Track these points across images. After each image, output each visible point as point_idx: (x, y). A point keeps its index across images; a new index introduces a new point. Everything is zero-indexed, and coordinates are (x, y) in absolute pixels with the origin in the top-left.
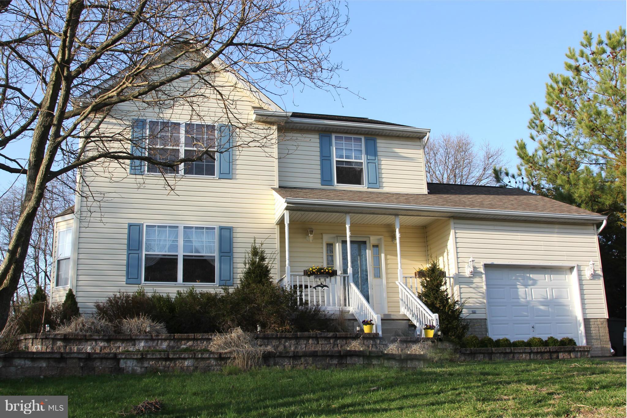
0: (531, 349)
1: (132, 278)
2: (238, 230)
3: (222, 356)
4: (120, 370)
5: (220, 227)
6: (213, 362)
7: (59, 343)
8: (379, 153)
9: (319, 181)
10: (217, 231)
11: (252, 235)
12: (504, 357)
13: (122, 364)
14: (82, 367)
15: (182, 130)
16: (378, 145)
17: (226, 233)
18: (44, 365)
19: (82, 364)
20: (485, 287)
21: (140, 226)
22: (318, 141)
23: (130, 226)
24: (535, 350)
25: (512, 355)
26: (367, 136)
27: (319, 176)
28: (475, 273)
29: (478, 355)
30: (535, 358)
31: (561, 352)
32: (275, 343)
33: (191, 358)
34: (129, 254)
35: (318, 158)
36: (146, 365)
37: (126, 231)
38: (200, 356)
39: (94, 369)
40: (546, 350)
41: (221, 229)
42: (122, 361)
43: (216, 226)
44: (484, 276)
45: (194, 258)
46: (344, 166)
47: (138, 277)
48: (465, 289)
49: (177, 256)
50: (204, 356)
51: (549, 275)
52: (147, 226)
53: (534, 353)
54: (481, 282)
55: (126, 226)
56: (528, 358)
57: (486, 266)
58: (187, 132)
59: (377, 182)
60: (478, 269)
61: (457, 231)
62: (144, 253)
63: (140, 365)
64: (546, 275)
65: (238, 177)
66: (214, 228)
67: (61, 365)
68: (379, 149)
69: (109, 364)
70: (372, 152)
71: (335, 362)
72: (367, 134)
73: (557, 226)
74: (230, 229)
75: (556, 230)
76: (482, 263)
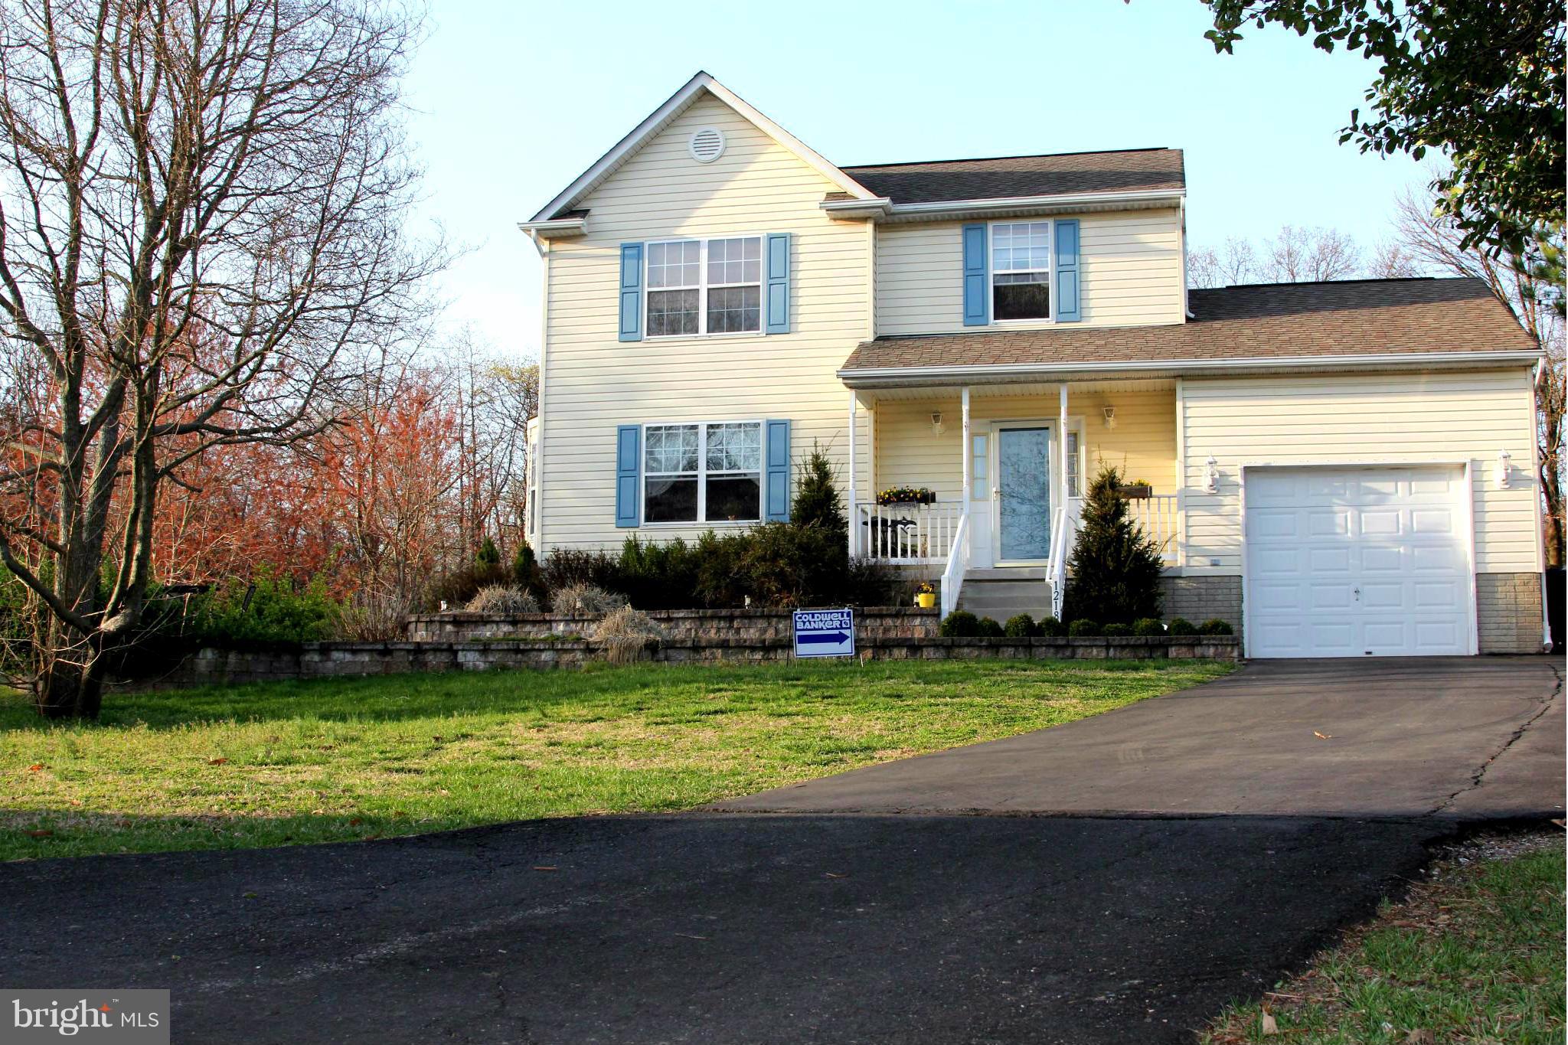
0: (1108, 640)
1: (623, 519)
2: (801, 425)
3: (591, 647)
4: (458, 666)
5: (768, 421)
6: (579, 655)
7: (449, 628)
8: (1083, 250)
9: (960, 318)
10: (763, 430)
11: (813, 433)
12: (1056, 653)
13: (461, 658)
14: (411, 663)
15: (704, 253)
16: (1083, 233)
17: (778, 431)
18: (367, 659)
19: (411, 658)
20: (1242, 512)
21: (636, 429)
22: (960, 239)
23: (622, 430)
24: (1116, 643)
25: (1070, 649)
26: (1058, 218)
27: (961, 309)
28: (1220, 484)
29: (1005, 649)
30: (1118, 655)
31: (1172, 645)
32: (761, 624)
33: (549, 649)
34: (620, 478)
35: (960, 274)
36: (491, 659)
37: (615, 440)
38: (559, 647)
39: (425, 664)
40: (1139, 642)
41: (771, 424)
42: (460, 653)
43: (761, 419)
44: (1241, 491)
45: (725, 478)
46: (1012, 283)
47: (635, 517)
48: (1200, 517)
49: (696, 476)
50: (565, 647)
51: (1407, 484)
52: (648, 429)
53: (1115, 647)
54: (1235, 504)
55: (615, 431)
56: (1103, 655)
57: (1249, 471)
58: (710, 257)
59: (1076, 310)
60: (1231, 479)
61: (1188, 405)
62: (644, 474)
63: (483, 659)
64: (1399, 484)
65: (800, 327)
66: (757, 425)
67: (387, 659)
68: (1083, 242)
69: (444, 658)
70: (1069, 246)
71: (758, 656)
72: (1059, 213)
73: (1424, 378)
74: (786, 425)
75: (1422, 387)
76: (1241, 466)
